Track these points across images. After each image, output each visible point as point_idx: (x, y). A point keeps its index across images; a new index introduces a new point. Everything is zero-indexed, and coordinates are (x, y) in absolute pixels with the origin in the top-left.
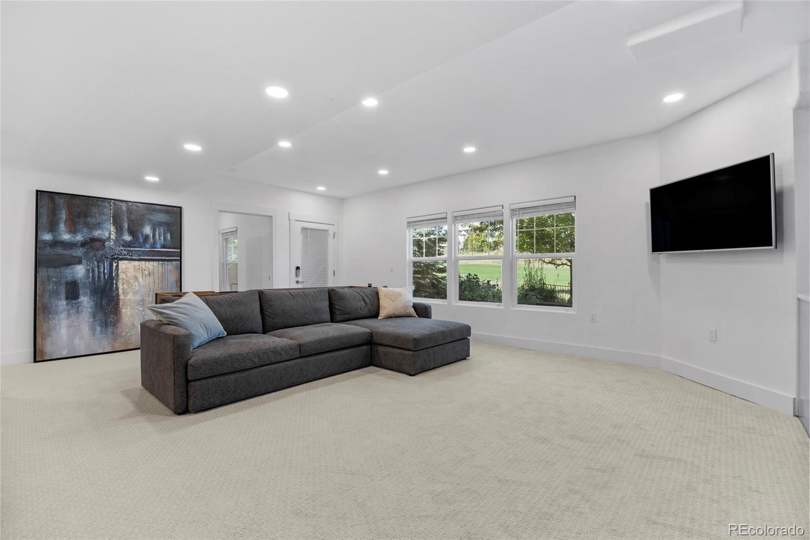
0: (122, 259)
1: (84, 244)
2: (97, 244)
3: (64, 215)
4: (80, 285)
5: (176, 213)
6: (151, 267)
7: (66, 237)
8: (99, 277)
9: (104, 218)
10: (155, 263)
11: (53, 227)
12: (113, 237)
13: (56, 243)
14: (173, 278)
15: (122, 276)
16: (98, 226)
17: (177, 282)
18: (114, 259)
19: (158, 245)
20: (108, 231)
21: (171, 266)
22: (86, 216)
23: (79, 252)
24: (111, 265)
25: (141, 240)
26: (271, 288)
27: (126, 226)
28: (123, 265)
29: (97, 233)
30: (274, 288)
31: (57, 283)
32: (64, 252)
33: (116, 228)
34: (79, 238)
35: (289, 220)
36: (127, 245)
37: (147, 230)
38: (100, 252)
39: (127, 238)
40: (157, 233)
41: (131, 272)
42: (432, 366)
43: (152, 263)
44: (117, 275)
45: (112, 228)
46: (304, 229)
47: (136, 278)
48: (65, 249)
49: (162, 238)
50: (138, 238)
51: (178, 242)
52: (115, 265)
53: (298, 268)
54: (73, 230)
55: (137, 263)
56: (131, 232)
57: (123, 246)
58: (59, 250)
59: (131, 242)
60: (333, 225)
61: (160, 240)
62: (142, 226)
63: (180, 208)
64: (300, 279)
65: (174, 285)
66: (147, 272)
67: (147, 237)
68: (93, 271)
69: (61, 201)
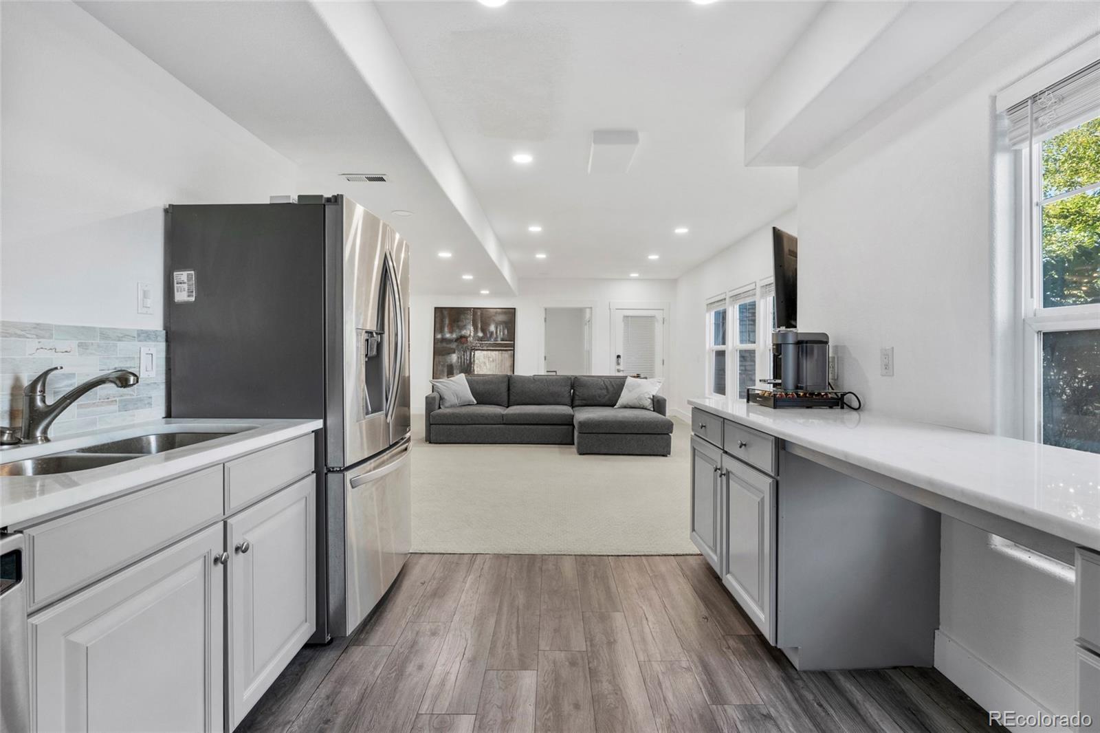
0: (477, 350)
1: (457, 340)
2: (464, 339)
3: (447, 321)
4: (455, 367)
5: (511, 313)
6: (494, 356)
7: (448, 336)
8: (464, 362)
9: (468, 321)
10: (497, 352)
11: (442, 331)
12: (472, 334)
13: (443, 340)
14: (508, 363)
15: (476, 361)
16: (464, 327)
17: (511, 367)
18: (474, 349)
19: (499, 339)
20: (469, 331)
21: (507, 355)
22: (458, 321)
23: (454, 345)
24: (471, 354)
25: (488, 336)
26: (588, 374)
27: (480, 326)
28: (478, 353)
29: (464, 332)
30: (593, 374)
31: (443, 366)
32: (448, 346)
33: (474, 328)
34: (454, 336)
35: (610, 309)
36: (481, 339)
37: (492, 328)
38: (465, 345)
39: (480, 334)
40: (498, 330)
41: (482, 359)
42: (605, 451)
43: (494, 352)
44: (474, 361)
45: (472, 328)
46: (626, 317)
47: (485, 363)
48: (447, 344)
49: (502, 333)
50: (486, 334)
51: (511, 336)
52: (473, 354)
53: (619, 357)
54: (451, 332)
55: (485, 352)
56: (483, 330)
57: (478, 340)
58: (444, 345)
59: (482, 337)
60: (663, 310)
61: (500, 335)
62: (489, 325)
63: (515, 309)
64: (621, 367)
65: (509, 369)
66: (491, 359)
67: (492, 333)
68: (461, 358)
69: (446, 313)
